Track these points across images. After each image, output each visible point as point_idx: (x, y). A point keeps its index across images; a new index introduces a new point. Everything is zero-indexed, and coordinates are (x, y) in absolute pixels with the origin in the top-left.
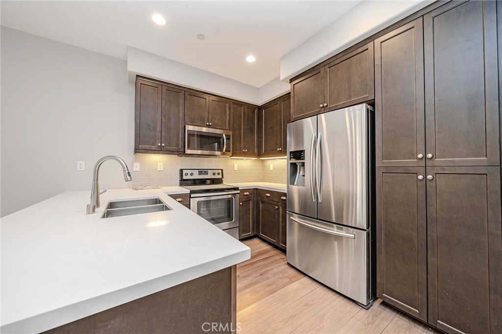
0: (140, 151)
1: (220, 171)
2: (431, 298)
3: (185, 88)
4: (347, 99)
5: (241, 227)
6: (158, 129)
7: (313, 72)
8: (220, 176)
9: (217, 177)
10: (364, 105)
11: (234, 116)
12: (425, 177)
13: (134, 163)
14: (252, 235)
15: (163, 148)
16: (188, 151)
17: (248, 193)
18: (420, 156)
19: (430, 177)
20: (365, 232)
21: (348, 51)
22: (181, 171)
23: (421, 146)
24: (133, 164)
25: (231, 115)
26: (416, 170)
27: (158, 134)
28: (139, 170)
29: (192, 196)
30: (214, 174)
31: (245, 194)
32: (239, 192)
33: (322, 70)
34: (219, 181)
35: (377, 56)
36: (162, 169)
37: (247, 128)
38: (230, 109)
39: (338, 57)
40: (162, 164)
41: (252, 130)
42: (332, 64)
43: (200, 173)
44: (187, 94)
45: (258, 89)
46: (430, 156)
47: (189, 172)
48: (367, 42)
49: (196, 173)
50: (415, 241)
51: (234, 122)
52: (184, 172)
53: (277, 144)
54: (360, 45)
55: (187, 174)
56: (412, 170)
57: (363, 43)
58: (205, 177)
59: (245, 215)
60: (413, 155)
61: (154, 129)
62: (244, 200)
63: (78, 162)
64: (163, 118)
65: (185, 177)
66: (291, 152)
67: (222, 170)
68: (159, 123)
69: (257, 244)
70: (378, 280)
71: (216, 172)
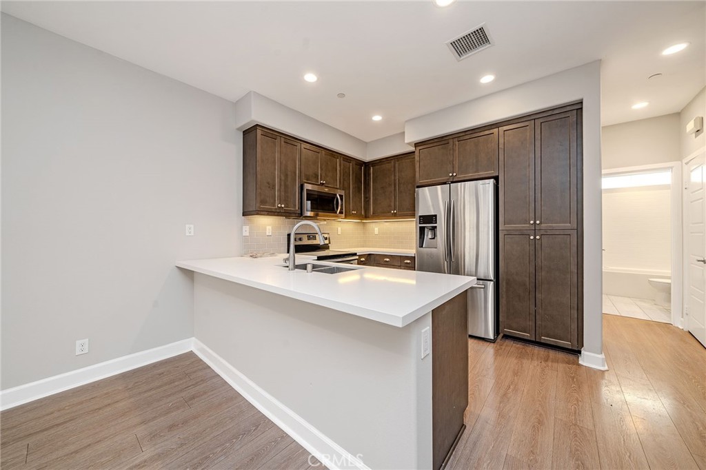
0: (262, 213)
1: (327, 236)
2: (538, 323)
4: (476, 172)
6: (277, 187)
7: (442, 141)
8: (327, 242)
10: (492, 180)
11: (343, 173)
12: (535, 238)
13: (244, 227)
15: (282, 210)
16: (307, 213)
18: (532, 222)
19: (538, 237)
20: (492, 283)
21: (476, 131)
22: (288, 235)
23: (532, 215)
24: (242, 228)
25: (342, 171)
26: (529, 232)
27: (277, 193)
28: (248, 235)
31: (362, 259)
32: (357, 257)
33: (451, 141)
34: (326, 247)
35: (501, 141)
36: (270, 234)
37: (356, 187)
38: (340, 165)
39: (467, 133)
40: (270, 227)
41: (359, 189)
42: (462, 138)
43: (309, 238)
44: (303, 147)
45: (366, 143)
46: (538, 222)
48: (493, 127)
49: (305, 238)
50: (528, 284)
51: (344, 179)
53: (390, 206)
54: (486, 128)
56: (526, 232)
57: (490, 127)
58: (314, 242)
60: (527, 222)
61: (274, 187)
63: (187, 226)
66: (420, 217)
67: (329, 234)
68: (278, 180)
70: (500, 320)
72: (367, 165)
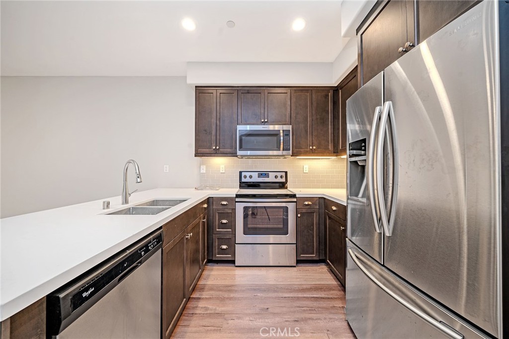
0: (199, 155)
1: (284, 174)
3: (238, 87)
5: (299, 244)
6: (214, 133)
8: (283, 180)
9: (279, 180)
11: (296, 107)
13: (202, 166)
14: (315, 259)
15: (218, 151)
16: (239, 153)
17: (310, 203)
22: (241, 173)
24: (200, 167)
25: (293, 105)
27: (213, 138)
28: (205, 172)
29: (237, 200)
30: (276, 177)
31: (306, 203)
32: (295, 200)
34: (283, 185)
36: (224, 172)
37: (317, 119)
38: (290, 99)
40: (224, 166)
41: (324, 121)
43: (260, 175)
44: (240, 93)
45: (332, 63)
47: (248, 174)
49: (255, 175)
51: (297, 114)
52: (243, 174)
55: (245, 177)
58: (266, 180)
59: (306, 231)
61: (210, 133)
62: (304, 211)
63: (165, 166)
64: (218, 122)
65: (243, 180)
66: (351, 144)
67: (286, 173)
68: (214, 127)
69: (321, 273)
71: (279, 174)
72: (335, 90)
